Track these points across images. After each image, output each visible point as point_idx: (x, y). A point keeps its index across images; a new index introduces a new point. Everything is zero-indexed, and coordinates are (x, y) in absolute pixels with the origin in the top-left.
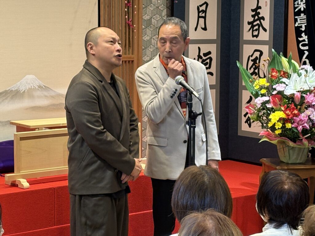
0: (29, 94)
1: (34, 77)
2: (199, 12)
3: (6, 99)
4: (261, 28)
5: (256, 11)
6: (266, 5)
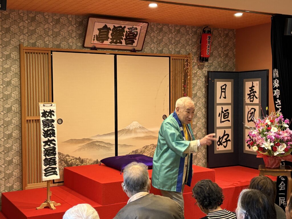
0: (135, 131)
1: (137, 122)
2: (222, 89)
3: (123, 133)
4: (254, 97)
5: (252, 88)
6: (257, 85)
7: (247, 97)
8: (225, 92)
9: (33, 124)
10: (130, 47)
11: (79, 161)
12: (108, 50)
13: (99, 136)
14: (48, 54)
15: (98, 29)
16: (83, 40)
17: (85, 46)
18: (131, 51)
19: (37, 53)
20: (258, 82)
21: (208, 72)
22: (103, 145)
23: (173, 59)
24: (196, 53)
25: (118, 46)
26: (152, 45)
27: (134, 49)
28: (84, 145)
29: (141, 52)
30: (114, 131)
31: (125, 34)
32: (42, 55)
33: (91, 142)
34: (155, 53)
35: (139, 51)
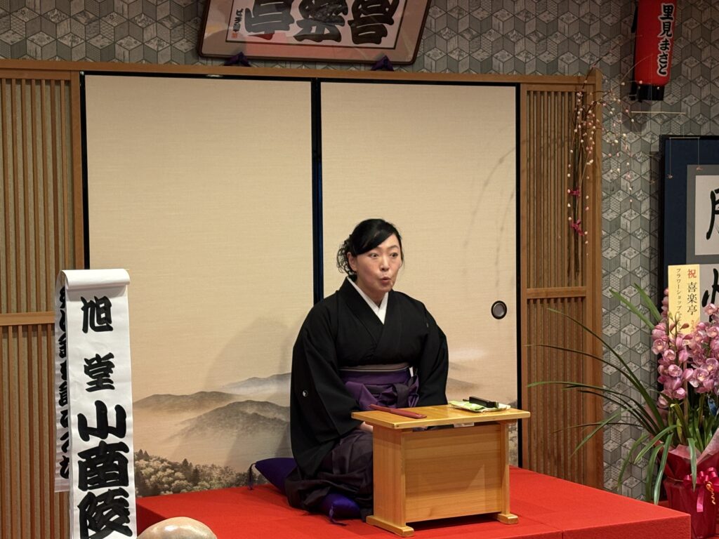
2: (714, 203)
9: (16, 339)
11: (184, 474)
12: (288, 66)
13: (255, 381)
14: (68, 83)
16: (198, 28)
17: (205, 51)
19: (29, 81)
21: (664, 139)
23: (529, 92)
24: (616, 71)
26: (453, 44)
27: (386, 59)
28: (201, 417)
29: (409, 69)
32: (46, 88)
33: (225, 404)
34: (462, 70)
35: (403, 65)
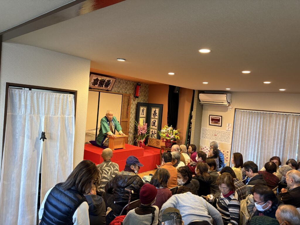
4: (156, 115)
5: (155, 111)
6: (157, 111)
7: (152, 115)
8: (143, 112)
10: (106, 89)
12: (96, 90)
15: (94, 80)
18: (106, 90)
20: (158, 109)
22: (90, 135)
23: (124, 96)
24: (133, 94)
25: (101, 88)
26: (116, 89)
27: (108, 90)
29: (110, 91)
30: (96, 128)
31: (105, 83)
34: (116, 92)
